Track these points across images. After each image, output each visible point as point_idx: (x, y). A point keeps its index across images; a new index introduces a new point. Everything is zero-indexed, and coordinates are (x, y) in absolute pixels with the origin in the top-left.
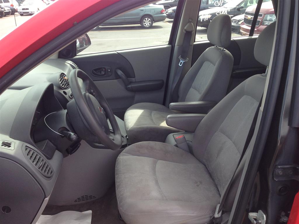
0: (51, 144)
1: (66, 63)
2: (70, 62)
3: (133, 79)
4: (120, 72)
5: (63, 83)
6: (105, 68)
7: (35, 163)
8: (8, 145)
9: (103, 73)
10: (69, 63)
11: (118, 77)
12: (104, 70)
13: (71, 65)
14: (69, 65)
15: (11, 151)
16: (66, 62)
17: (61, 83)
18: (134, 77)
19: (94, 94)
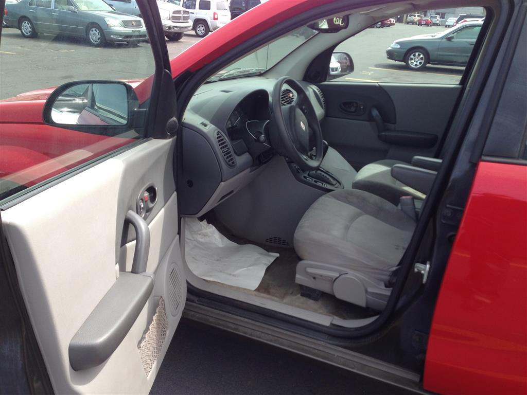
0: (244, 144)
1: (308, 88)
2: (315, 88)
3: (393, 125)
4: (375, 113)
5: (285, 99)
6: (357, 104)
7: (220, 143)
8: (205, 125)
9: (353, 109)
10: (313, 88)
11: (371, 119)
12: (355, 105)
13: (314, 91)
14: (312, 90)
15: (205, 130)
16: (310, 86)
17: (282, 98)
18: (394, 123)
19: (305, 111)
